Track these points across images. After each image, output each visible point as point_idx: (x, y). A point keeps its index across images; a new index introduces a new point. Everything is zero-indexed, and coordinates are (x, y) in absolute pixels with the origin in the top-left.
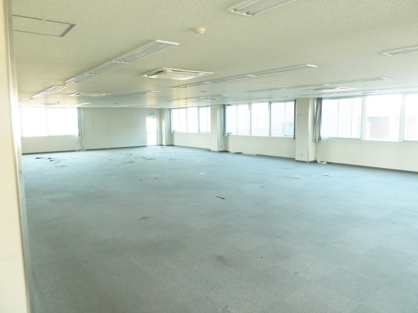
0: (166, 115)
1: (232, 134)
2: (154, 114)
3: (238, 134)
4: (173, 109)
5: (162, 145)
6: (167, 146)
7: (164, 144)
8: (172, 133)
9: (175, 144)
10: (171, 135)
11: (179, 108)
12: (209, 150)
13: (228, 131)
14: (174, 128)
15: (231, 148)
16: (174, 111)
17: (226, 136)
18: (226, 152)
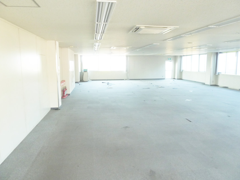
0: (179, 60)
1: (222, 73)
2: (171, 59)
3: (226, 74)
4: (183, 56)
5: (175, 79)
6: (178, 79)
7: (176, 78)
8: (181, 71)
9: (183, 79)
10: (181, 72)
11: (187, 56)
12: (204, 84)
13: (219, 71)
14: (183, 68)
15: (220, 84)
16: (183, 58)
17: (217, 74)
18: (216, 85)
